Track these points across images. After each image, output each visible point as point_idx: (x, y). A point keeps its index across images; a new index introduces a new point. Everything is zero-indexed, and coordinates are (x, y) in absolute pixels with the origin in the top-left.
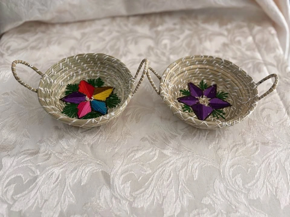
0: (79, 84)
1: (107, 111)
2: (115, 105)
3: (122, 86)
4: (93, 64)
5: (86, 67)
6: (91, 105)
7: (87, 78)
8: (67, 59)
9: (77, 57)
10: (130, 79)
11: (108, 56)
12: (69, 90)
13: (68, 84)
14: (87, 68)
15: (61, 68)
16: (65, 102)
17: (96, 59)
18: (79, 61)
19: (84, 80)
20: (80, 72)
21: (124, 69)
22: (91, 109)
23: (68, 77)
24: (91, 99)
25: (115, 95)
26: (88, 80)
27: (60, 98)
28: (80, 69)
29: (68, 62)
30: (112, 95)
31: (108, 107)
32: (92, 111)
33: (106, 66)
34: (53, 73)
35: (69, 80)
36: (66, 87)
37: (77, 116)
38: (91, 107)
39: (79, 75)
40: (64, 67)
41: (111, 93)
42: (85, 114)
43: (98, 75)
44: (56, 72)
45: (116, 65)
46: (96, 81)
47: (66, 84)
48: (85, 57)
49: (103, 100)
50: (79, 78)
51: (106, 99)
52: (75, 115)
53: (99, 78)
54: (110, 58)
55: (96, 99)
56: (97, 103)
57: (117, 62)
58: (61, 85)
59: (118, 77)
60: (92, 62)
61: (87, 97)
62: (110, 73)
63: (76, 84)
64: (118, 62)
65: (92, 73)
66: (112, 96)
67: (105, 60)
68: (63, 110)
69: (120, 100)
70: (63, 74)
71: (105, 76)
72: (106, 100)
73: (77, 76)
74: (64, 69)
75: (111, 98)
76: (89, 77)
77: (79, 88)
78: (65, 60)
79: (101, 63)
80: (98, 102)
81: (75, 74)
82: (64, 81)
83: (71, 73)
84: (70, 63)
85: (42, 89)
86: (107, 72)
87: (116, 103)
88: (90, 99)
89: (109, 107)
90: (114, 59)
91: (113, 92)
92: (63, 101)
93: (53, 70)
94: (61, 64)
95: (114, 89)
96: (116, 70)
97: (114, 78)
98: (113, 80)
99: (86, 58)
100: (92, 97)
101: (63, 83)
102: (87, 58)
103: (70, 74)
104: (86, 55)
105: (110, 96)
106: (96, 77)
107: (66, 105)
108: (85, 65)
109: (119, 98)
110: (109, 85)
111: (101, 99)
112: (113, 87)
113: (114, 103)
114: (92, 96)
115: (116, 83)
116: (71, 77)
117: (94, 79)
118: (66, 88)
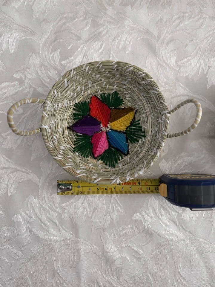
0: (90, 102)
1: (128, 148)
2: (138, 139)
3: (148, 111)
4: (109, 74)
5: (98, 78)
6: (108, 138)
7: (100, 93)
8: (74, 72)
9: (88, 67)
10: (164, 112)
11: (132, 68)
12: (77, 112)
13: (76, 103)
14: (100, 78)
15: (66, 86)
16: (75, 133)
17: (115, 69)
18: (90, 72)
19: (95, 95)
20: (91, 85)
21: (156, 92)
22: (108, 143)
23: (75, 94)
24: (107, 127)
25: (137, 123)
26: (101, 95)
27: (67, 125)
28: (90, 81)
29: (75, 77)
30: (133, 122)
31: (129, 141)
32: (109, 147)
33: (128, 78)
34: (56, 96)
35: (77, 97)
36: (73, 107)
37: (92, 154)
38: (108, 142)
39: (88, 88)
40: (69, 83)
41: (133, 120)
42: (102, 153)
43: (115, 87)
44: (59, 94)
45: (144, 82)
46: (112, 97)
47: (72, 103)
48: (98, 67)
49: (122, 131)
50: (89, 91)
51: (127, 128)
52: (89, 152)
53: (115, 92)
54: (136, 70)
55: (113, 128)
56: (115, 135)
57: (145, 79)
58: (66, 106)
59: (143, 96)
60: (107, 72)
61: (102, 126)
62: (132, 87)
63: (86, 101)
64: (148, 80)
65: (106, 85)
66: (134, 124)
67: (127, 72)
68: (74, 145)
69: (144, 132)
70: (69, 92)
71: (124, 90)
72: (125, 131)
73: (86, 90)
74: (69, 86)
75: (133, 127)
76: (102, 90)
77: (90, 108)
78: (71, 74)
79: (121, 75)
80: (116, 133)
81: (83, 88)
82: (70, 100)
83: (79, 87)
84: (78, 77)
85: (47, 127)
86: (127, 85)
87: (139, 136)
88: (105, 128)
89: (131, 142)
90: (141, 73)
91: (134, 118)
92: (73, 131)
93: (56, 92)
94: (65, 80)
95: (136, 113)
96: (141, 88)
97: (137, 95)
98: (136, 98)
99: (99, 69)
100: (108, 126)
101: (69, 102)
102: (102, 68)
103: (76, 90)
104: (100, 64)
105: (132, 124)
106: (113, 90)
107: (77, 137)
108: (98, 76)
109: (143, 130)
110: (129, 104)
111: (121, 129)
112: (135, 109)
113: (136, 135)
114: (108, 123)
115: (140, 104)
116: (79, 93)
117: (109, 94)
118: (73, 109)
